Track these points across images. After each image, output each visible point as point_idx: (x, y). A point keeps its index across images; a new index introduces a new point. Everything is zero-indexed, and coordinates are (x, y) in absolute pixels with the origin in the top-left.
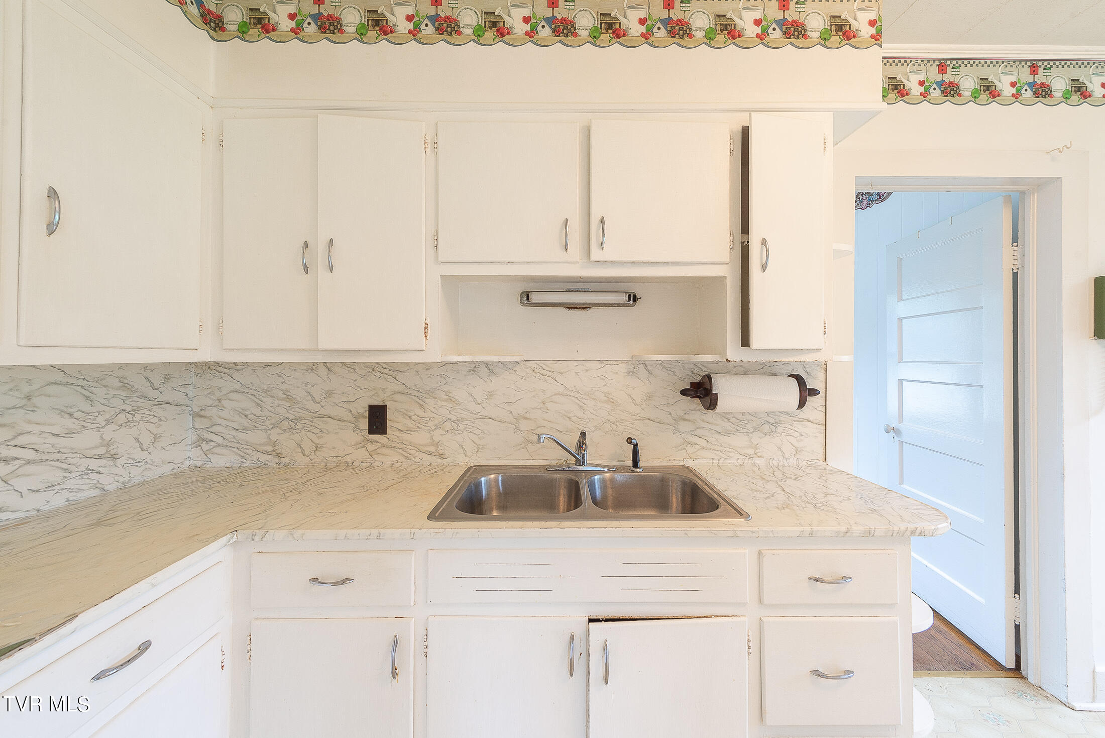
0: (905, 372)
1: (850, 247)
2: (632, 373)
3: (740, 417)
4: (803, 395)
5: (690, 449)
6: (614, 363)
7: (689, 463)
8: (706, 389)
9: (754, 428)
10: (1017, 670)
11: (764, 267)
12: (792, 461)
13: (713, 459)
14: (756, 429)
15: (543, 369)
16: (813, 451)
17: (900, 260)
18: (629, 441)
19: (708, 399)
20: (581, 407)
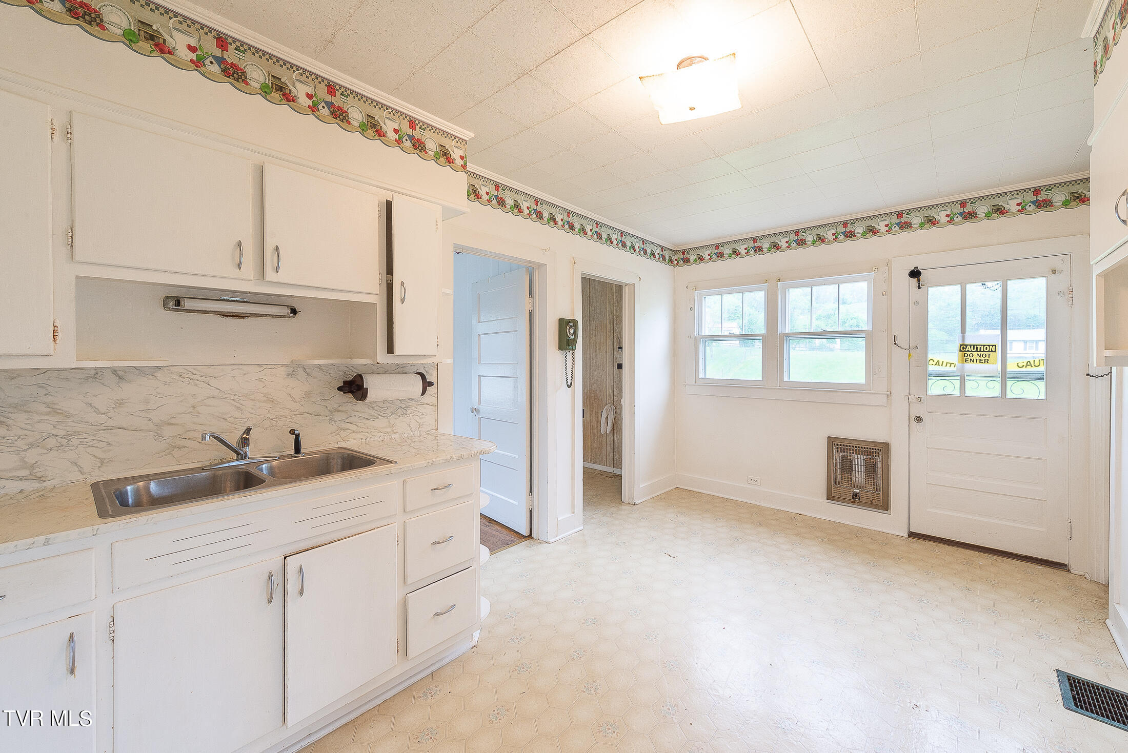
0: (483, 370)
1: (450, 291)
2: (292, 375)
3: (381, 404)
4: (424, 385)
5: (343, 434)
6: (274, 366)
7: (343, 445)
8: (357, 385)
9: (392, 412)
10: (530, 536)
11: (403, 301)
12: (417, 433)
13: (362, 439)
14: (392, 413)
15: (193, 374)
16: (429, 424)
17: (479, 294)
18: (292, 432)
19: (359, 393)
20: (238, 408)
